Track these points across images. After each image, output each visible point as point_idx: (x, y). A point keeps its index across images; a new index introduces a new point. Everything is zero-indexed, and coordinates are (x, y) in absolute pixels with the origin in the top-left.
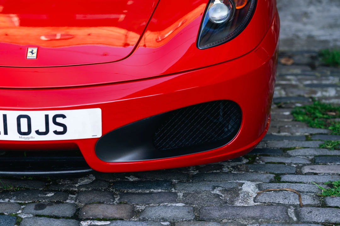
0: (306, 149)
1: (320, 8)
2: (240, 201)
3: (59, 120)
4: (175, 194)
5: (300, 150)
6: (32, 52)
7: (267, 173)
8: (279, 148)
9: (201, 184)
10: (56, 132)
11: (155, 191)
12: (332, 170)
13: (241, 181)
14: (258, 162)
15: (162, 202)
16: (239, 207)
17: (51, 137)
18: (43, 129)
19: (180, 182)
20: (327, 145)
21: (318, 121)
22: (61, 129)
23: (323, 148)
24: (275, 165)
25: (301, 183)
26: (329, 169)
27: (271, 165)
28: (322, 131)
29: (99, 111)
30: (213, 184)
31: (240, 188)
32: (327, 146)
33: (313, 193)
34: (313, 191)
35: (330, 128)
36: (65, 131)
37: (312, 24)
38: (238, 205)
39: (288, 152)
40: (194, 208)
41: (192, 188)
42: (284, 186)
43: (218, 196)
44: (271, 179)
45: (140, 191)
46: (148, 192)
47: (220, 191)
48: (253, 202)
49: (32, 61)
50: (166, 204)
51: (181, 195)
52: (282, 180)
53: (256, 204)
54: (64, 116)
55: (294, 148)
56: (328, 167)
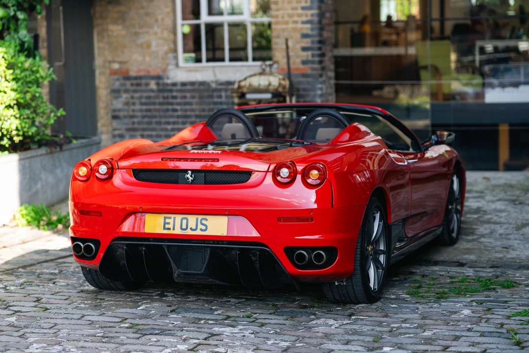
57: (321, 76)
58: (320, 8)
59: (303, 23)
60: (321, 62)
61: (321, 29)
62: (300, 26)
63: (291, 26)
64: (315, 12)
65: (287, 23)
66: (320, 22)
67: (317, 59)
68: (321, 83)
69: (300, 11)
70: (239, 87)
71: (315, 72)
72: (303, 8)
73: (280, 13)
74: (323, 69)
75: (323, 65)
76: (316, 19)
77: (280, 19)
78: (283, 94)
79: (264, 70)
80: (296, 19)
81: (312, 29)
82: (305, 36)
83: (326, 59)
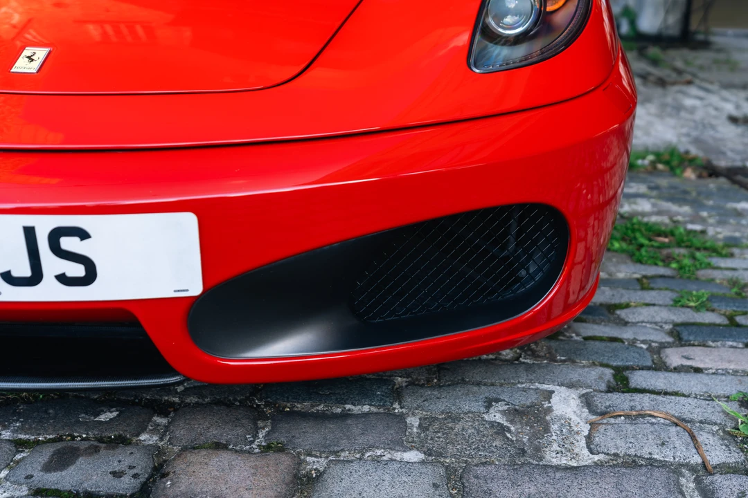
0: (652, 308)
2: (555, 447)
3: (68, 243)
4: (401, 418)
5: (639, 309)
6: (30, 59)
7: (594, 364)
8: (598, 304)
9: (459, 391)
10: (63, 279)
11: (356, 409)
12: (730, 362)
13: (545, 387)
14: (568, 334)
15: (371, 447)
16: (557, 468)
17: (49, 291)
19: (411, 384)
20: (689, 300)
21: (646, 251)
22: (78, 270)
23: (683, 306)
24: (604, 344)
25: (676, 394)
26: (722, 360)
27: (597, 343)
28: (661, 270)
30: (486, 392)
31: (546, 405)
32: (688, 302)
33: (715, 424)
34: (714, 418)
35: (674, 265)
36: (90, 276)
38: (555, 462)
39: (618, 312)
40: (447, 468)
41: (440, 404)
42: (644, 401)
43: (501, 430)
44: (609, 381)
45: (321, 408)
46: (339, 410)
47: (503, 413)
48: (586, 452)
49: (21, 79)
50: (379, 452)
51: (414, 421)
52: (633, 384)
53: (596, 458)
54: (83, 235)
55: (627, 306)
56: (715, 352)
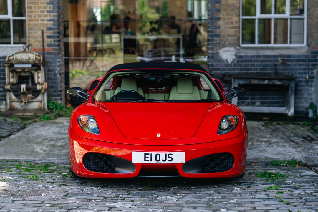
0: (260, 182)
1: (272, 148)
3: (170, 156)
6: (159, 135)
8: (249, 182)
9: (219, 188)
10: (169, 161)
11: (202, 189)
14: (241, 184)
15: (205, 191)
16: (234, 192)
17: (167, 162)
18: (164, 159)
19: (211, 188)
20: (269, 181)
22: (170, 159)
23: (267, 182)
24: (248, 185)
25: (257, 188)
26: (269, 185)
27: (246, 185)
28: (267, 179)
29: (184, 153)
30: (224, 188)
31: (234, 189)
34: (262, 189)
35: (271, 178)
36: (172, 160)
37: (268, 153)
39: (253, 183)
40: (217, 192)
41: (216, 189)
45: (196, 190)
46: (200, 190)
47: (227, 189)
49: (159, 137)
50: (207, 191)
52: (250, 187)
53: (240, 191)
54: (172, 155)
55: (256, 182)
57: (59, 54)
58: (58, 12)
59: (48, 20)
60: (59, 45)
61: (59, 25)
62: (46, 22)
63: (40, 22)
64: (56, 14)
65: (37, 20)
66: (58, 20)
67: (57, 43)
68: (59, 59)
69: (46, 13)
70: (9, 60)
71: (55, 51)
72: (48, 12)
73: (33, 14)
74: (60, 49)
75: (60, 47)
76: (56, 18)
77: (33, 18)
78: (39, 65)
79: (25, 50)
80: (43, 18)
81: (54, 25)
82: (49, 29)
83: (61, 43)
